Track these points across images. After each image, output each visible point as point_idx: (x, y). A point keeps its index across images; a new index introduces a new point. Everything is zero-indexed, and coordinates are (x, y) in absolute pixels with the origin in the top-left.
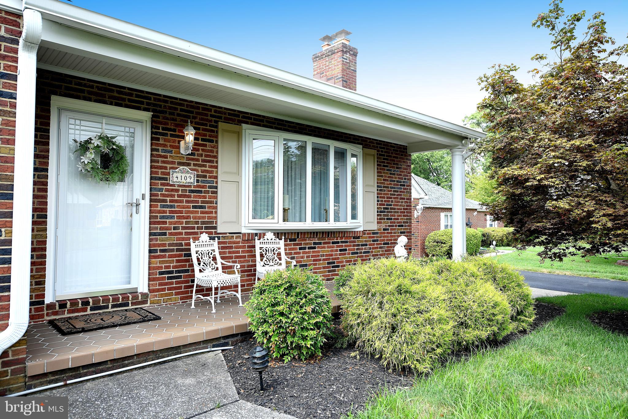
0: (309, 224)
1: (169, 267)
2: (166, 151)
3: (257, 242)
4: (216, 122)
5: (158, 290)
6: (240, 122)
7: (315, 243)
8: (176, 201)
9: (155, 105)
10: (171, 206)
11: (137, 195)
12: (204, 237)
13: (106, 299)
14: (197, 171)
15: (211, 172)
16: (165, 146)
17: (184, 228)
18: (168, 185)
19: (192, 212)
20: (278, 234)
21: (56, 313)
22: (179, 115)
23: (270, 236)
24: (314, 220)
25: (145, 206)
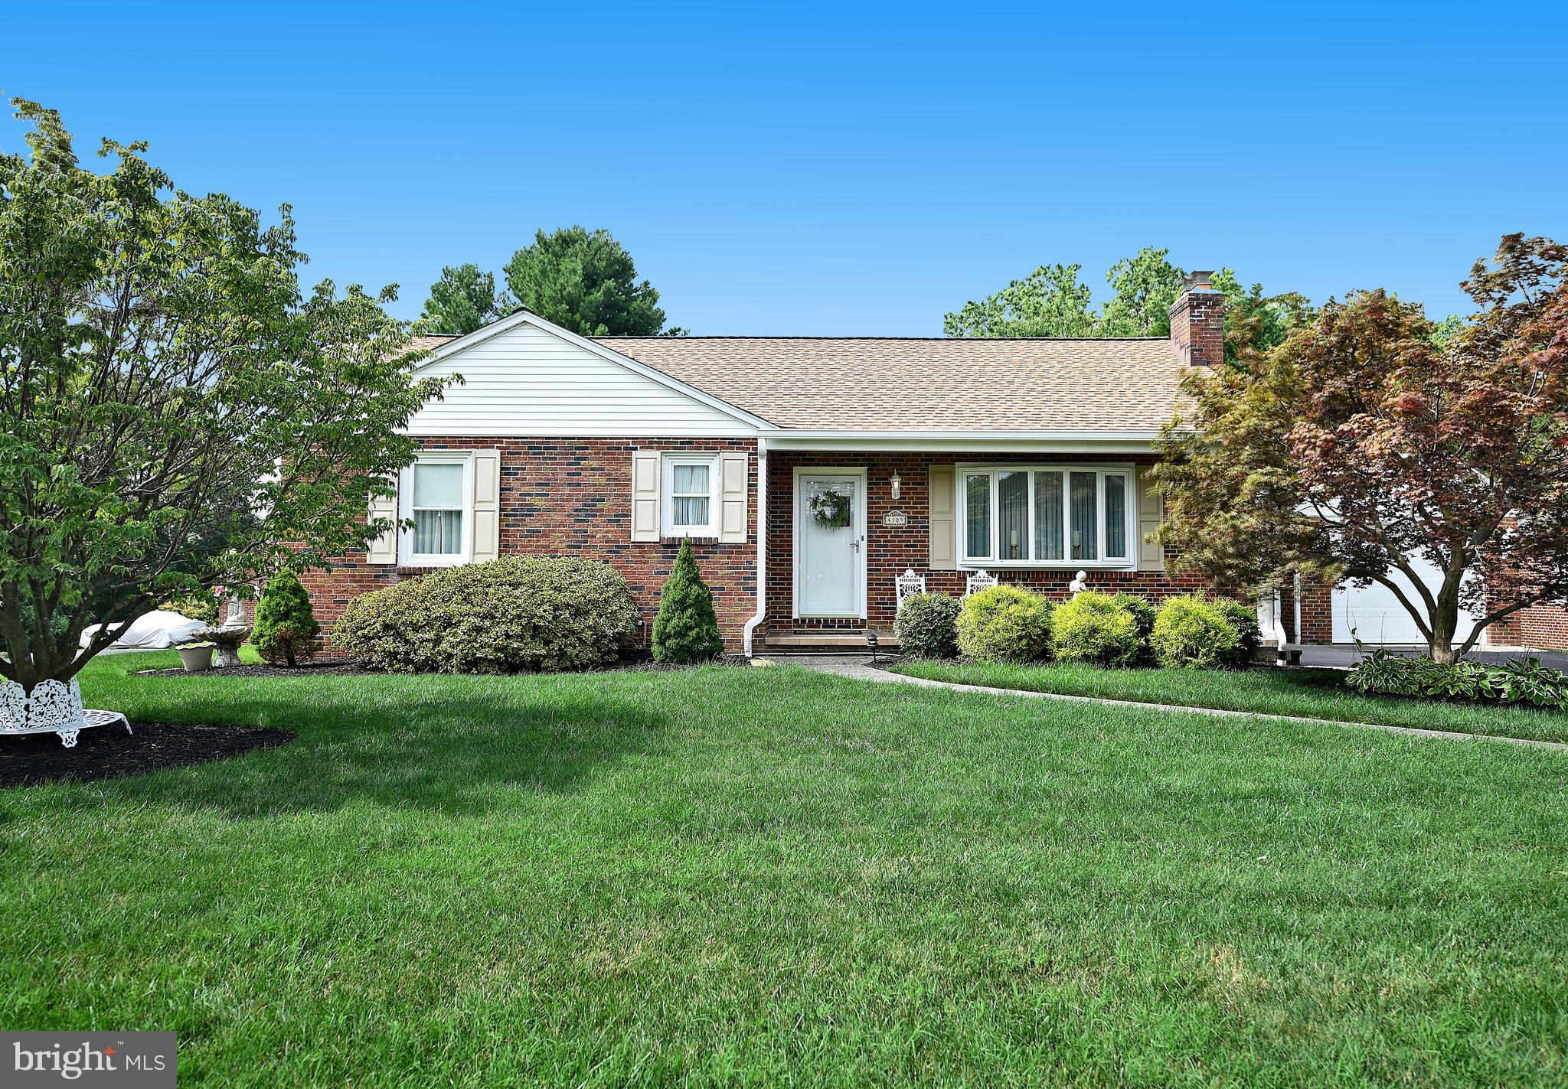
0: (1032, 562)
1: (884, 599)
2: (879, 498)
3: (969, 579)
4: (927, 465)
5: (875, 618)
6: (953, 462)
7: (1054, 585)
8: (889, 541)
9: (868, 460)
10: (885, 546)
11: (857, 538)
12: (910, 573)
13: (833, 620)
14: (908, 513)
15: (923, 513)
16: (878, 493)
17: (896, 565)
18: (882, 527)
19: (904, 551)
20: (992, 572)
21: (799, 626)
22: (890, 465)
23: (982, 573)
24: (1038, 557)
25: (864, 545)
